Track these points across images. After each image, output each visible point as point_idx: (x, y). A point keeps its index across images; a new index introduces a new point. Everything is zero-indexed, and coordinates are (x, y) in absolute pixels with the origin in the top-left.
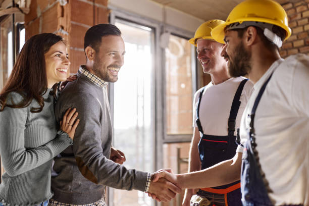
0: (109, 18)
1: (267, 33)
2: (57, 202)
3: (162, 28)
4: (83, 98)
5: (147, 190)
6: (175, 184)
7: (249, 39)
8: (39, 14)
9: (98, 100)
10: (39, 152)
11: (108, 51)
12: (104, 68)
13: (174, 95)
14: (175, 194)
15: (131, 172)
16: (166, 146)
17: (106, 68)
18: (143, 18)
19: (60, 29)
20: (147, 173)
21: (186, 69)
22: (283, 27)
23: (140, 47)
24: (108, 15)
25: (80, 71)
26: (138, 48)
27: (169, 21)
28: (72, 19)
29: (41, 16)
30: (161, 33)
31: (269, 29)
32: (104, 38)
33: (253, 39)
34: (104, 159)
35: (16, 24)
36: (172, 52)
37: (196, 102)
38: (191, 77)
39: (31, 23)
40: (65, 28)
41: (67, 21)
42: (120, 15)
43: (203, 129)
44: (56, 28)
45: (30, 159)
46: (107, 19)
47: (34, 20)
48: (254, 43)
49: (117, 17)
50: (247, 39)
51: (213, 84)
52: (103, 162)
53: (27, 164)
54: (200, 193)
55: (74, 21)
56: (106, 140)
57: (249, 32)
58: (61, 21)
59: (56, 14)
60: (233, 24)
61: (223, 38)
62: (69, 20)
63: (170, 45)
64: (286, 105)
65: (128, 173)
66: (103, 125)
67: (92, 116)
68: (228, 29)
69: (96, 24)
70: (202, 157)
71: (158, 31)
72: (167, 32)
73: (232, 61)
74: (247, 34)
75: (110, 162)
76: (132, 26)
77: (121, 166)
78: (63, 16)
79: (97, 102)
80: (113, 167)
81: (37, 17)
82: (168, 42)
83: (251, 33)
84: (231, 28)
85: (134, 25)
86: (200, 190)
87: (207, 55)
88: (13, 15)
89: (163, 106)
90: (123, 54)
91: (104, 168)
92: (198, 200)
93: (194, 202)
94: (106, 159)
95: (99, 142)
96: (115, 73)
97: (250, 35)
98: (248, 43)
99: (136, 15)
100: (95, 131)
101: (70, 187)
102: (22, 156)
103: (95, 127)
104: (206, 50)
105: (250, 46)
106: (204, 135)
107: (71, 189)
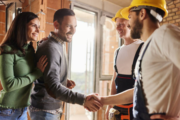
0: (70, 6)
1: (152, 12)
2: (35, 108)
3: (102, 13)
4: (50, 50)
5: (83, 105)
6: (99, 102)
7: (142, 16)
8: (29, 3)
9: (59, 52)
10: (23, 79)
11: (66, 25)
12: (64, 34)
13: (107, 52)
14: (99, 108)
15: (75, 94)
16: (101, 82)
17: (65, 34)
18: (90, 6)
19: (41, 11)
20: (84, 95)
21: (115, 37)
22: (162, 9)
23: (90, 24)
24: (70, 4)
25: (50, 35)
26: (88, 25)
27: (105, 9)
28: (47, 6)
29: (30, 4)
30: (101, 16)
31: (154, 10)
32: (65, 17)
33: (144, 16)
34: (60, 85)
35: (17, 9)
36: (108, 27)
37: (115, 55)
38: (118, 42)
39: (25, 7)
40: (43, 11)
41: (45, 7)
42: (76, 4)
43: (118, 71)
44: (38, 11)
45: (17, 82)
46: (69, 7)
47: (27, 6)
48: (144, 19)
49: (75, 6)
50: (140, 16)
51: (125, 45)
52: (59, 86)
53: (15, 85)
54: (115, 107)
55: (49, 7)
56: (64, 75)
57: (142, 12)
58: (41, 7)
59: (39, 3)
60: (133, 8)
61: (128, 16)
62: (46, 6)
63: (106, 23)
64: (160, 54)
65: (73, 94)
66: (62, 66)
67: (55, 60)
68: (131, 10)
69: (62, 8)
70: (117, 87)
71: (99, 14)
72: (104, 15)
73: (132, 29)
74: (141, 13)
75: (63, 87)
76: (84, 11)
77: (70, 90)
78: (42, 4)
79: (58, 53)
80: (65, 90)
81: (28, 5)
82: (104, 21)
83: (143, 12)
84: (132, 10)
85: (85, 11)
86: (115, 106)
87: (122, 28)
88: (16, 3)
89: (100, 58)
90: (75, 27)
91: (60, 90)
92: (113, 111)
93: (111, 112)
94: (61, 85)
95: (58, 75)
96: (70, 37)
97: (143, 14)
98: (141, 18)
99: (87, 5)
100: (57, 69)
101: (43, 100)
102: (13, 80)
103: (56, 67)
104: (121, 25)
105: (142, 21)
106: (118, 74)
107: (43, 101)
